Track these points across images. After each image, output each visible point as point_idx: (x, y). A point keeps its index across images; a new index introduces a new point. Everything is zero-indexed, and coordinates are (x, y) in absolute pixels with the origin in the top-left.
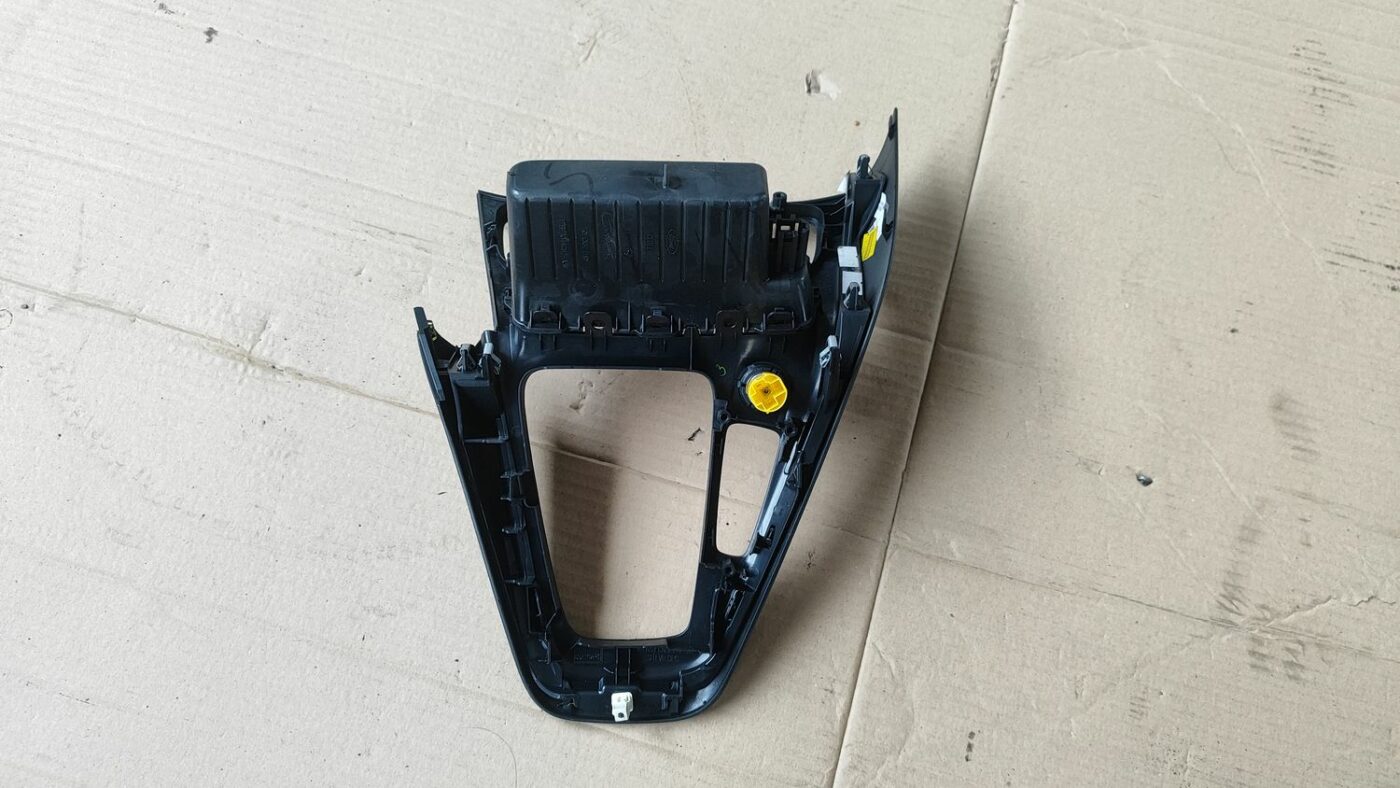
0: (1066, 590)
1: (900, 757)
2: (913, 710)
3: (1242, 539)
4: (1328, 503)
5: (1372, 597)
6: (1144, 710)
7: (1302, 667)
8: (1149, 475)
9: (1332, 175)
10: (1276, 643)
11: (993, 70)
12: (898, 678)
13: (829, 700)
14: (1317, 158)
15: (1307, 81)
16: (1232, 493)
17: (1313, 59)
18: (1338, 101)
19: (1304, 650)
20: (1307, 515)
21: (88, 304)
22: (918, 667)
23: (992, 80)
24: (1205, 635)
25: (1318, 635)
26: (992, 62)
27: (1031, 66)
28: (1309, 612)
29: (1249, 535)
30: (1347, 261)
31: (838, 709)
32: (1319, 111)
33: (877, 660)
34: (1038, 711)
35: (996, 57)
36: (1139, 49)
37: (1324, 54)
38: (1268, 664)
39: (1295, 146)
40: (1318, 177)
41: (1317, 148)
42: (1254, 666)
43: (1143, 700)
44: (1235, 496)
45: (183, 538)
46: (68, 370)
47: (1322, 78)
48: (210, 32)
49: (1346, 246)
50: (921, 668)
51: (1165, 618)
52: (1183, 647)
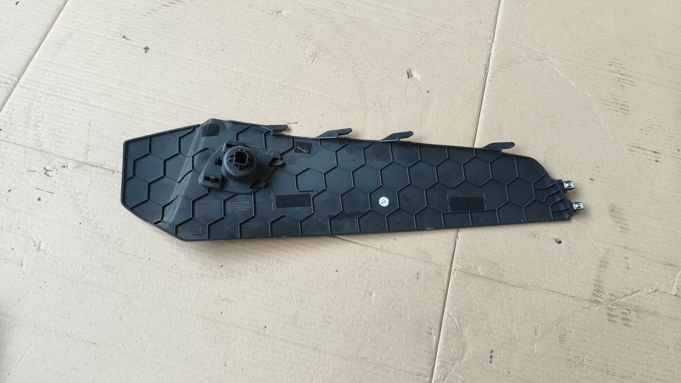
0: (528, 288)
1: (462, 362)
2: (466, 341)
3: (601, 267)
4: (636, 251)
5: (656, 291)
6: (564, 339)
7: (630, 320)
8: (560, 239)
9: (629, 114)
10: (618, 310)
11: (486, 69)
12: (459, 327)
13: (430, 337)
14: (623, 107)
15: (616, 75)
16: (595, 247)
17: (617, 67)
18: (629, 84)
19: (630, 313)
20: (627, 255)
21: (92, 166)
22: (467, 322)
23: (485, 73)
24: (588, 307)
25: (635, 306)
26: (485, 66)
27: (501, 67)
28: (630, 297)
29: (604, 264)
30: (637, 150)
31: (433, 341)
32: (621, 88)
33: (450, 319)
34: (520, 340)
35: (486, 63)
36: (546, 61)
37: (622, 65)
38: (615, 319)
39: (612, 102)
40: (623, 114)
41: (621, 103)
42: (609, 320)
43: (564, 335)
44: (597, 248)
45: (138, 269)
46: (84, 194)
47: (621, 74)
48: (146, 49)
49: (636, 144)
50: (469, 322)
51: (571, 300)
52: (579, 312)
